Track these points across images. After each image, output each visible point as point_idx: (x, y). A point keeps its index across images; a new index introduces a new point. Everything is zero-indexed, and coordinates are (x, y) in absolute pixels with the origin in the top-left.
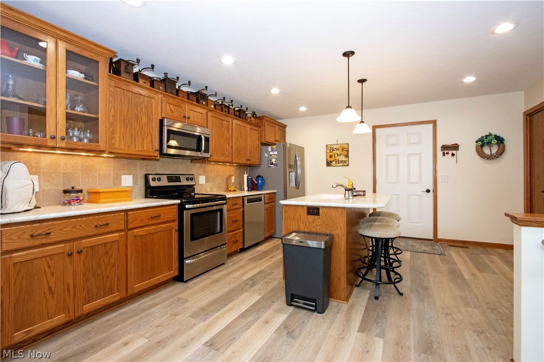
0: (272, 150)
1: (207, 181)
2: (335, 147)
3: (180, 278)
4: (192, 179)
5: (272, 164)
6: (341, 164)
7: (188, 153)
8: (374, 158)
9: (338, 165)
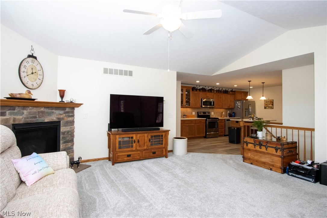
0: (239, 103)
1: (214, 114)
2: (268, 101)
3: (205, 137)
4: (209, 113)
5: (238, 108)
7: (208, 106)
9: (269, 108)
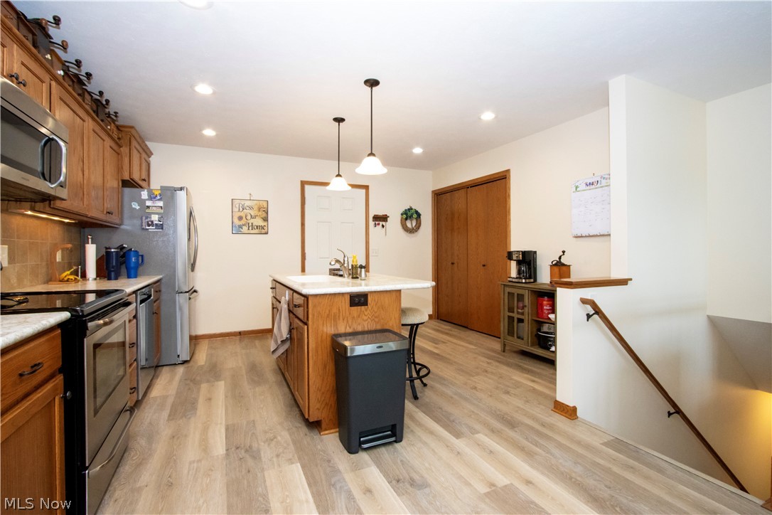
0: (152, 198)
2: (248, 203)
5: (151, 224)
6: (256, 231)
8: (303, 224)
9: (252, 232)
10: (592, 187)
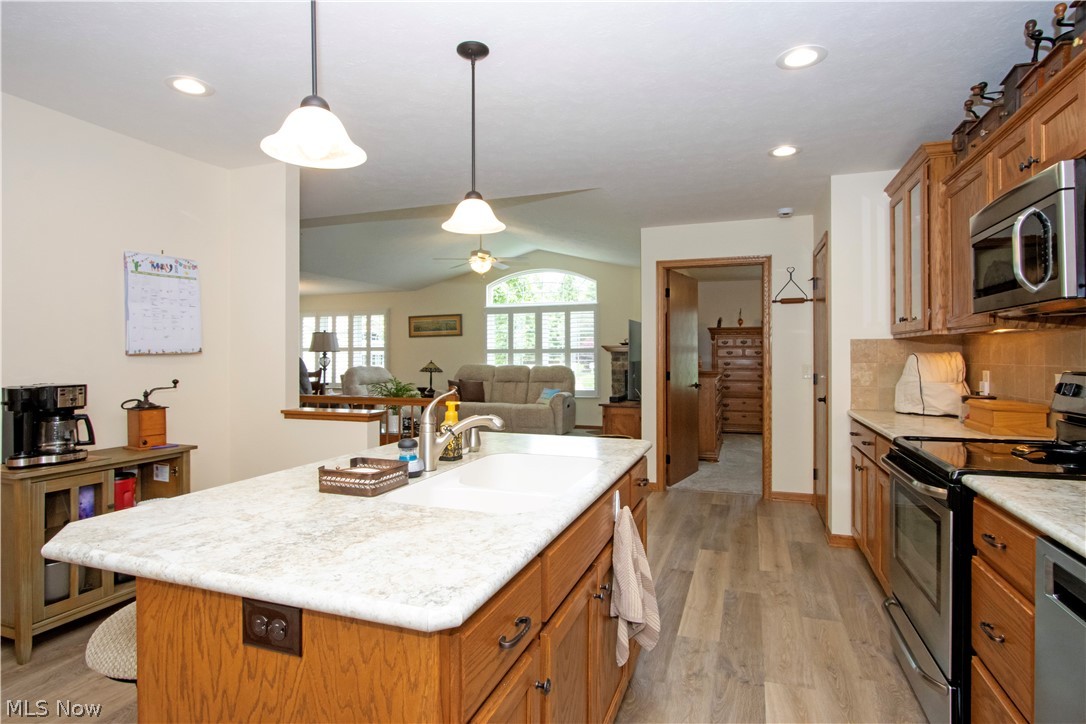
10: (160, 272)
